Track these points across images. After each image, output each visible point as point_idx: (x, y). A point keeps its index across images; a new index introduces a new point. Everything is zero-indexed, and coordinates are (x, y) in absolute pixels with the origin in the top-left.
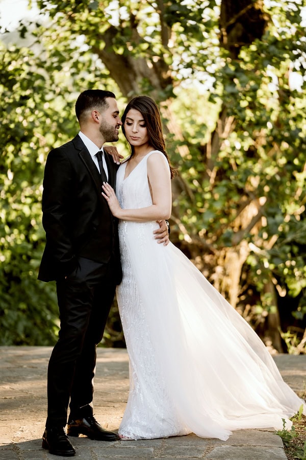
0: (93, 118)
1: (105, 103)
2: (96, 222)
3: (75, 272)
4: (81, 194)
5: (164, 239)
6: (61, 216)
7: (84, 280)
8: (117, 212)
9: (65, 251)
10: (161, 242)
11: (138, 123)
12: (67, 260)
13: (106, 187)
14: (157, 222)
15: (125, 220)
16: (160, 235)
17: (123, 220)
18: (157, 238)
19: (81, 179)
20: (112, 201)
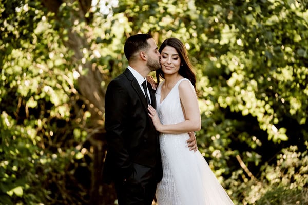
0: (141, 57)
1: (147, 44)
2: (146, 136)
3: (132, 176)
4: (135, 115)
5: (194, 147)
6: (121, 132)
7: (140, 181)
8: (159, 127)
9: (125, 160)
10: (193, 149)
11: (172, 57)
12: (127, 167)
13: (150, 108)
14: (189, 133)
15: (165, 133)
16: (191, 144)
17: (162, 133)
18: (189, 147)
19: (135, 103)
20: (155, 119)
